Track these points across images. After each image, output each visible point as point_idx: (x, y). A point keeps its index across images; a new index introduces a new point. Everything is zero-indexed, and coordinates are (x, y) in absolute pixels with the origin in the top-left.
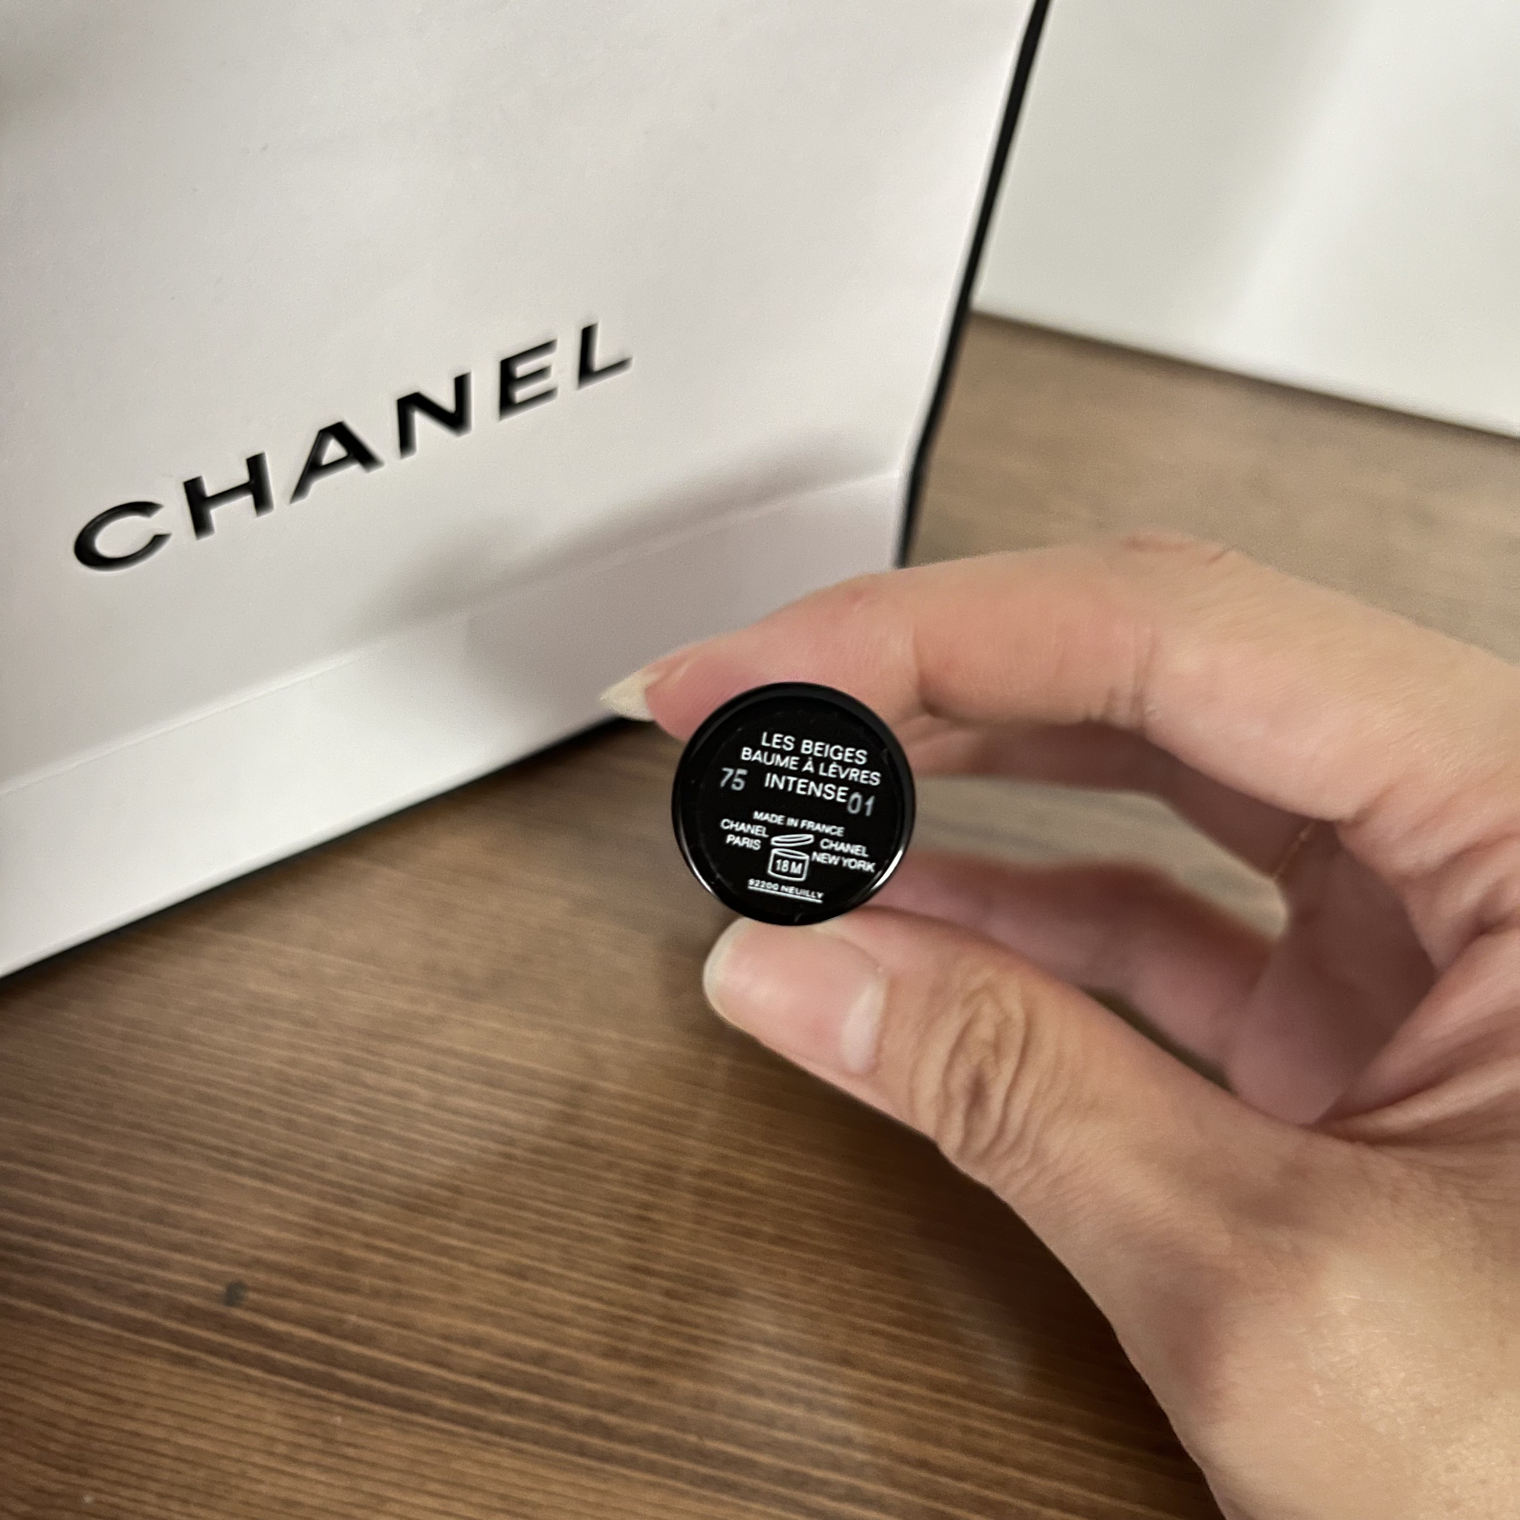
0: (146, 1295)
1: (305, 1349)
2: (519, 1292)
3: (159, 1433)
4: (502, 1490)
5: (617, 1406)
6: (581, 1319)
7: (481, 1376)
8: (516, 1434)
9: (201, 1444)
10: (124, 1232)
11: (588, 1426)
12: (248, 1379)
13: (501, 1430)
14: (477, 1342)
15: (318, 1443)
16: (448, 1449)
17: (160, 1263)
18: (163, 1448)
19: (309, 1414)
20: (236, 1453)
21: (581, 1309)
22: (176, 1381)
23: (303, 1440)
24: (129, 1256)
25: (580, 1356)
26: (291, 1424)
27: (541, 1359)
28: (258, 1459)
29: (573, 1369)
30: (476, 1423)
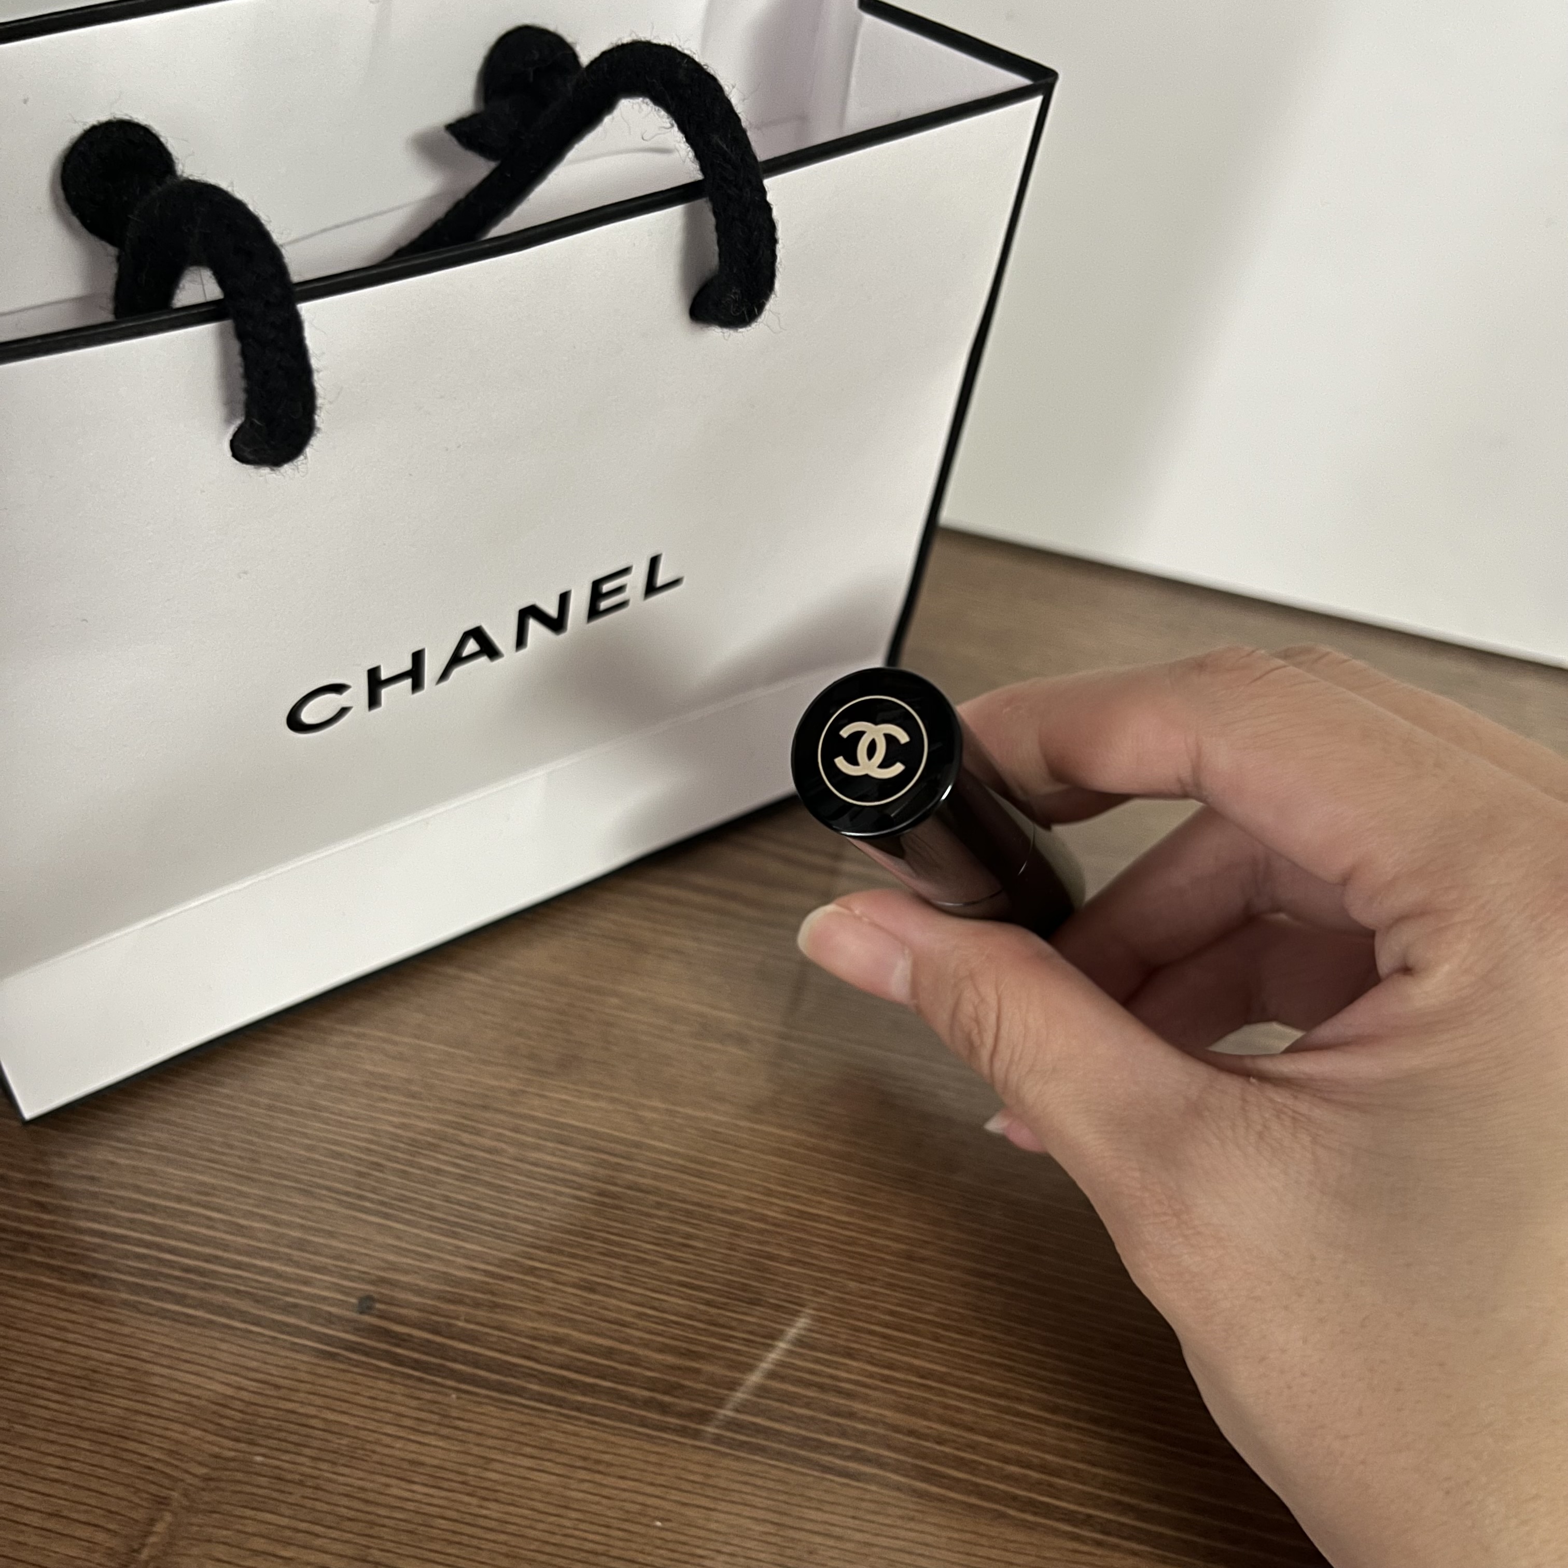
0: (295, 1306)
1: (425, 1346)
2: (590, 1303)
3: (312, 1411)
4: (582, 1452)
5: (672, 1388)
6: (641, 1323)
7: (562, 1367)
8: (592, 1410)
9: (344, 1419)
10: (273, 1256)
11: (648, 1404)
12: (379, 1369)
13: (579, 1407)
14: (558, 1341)
15: (436, 1418)
16: (537, 1421)
17: (306, 1282)
18: (313, 1422)
19: (428, 1396)
20: (372, 1425)
21: (640, 1316)
22: (321, 1371)
23: (423, 1415)
24: (279, 1275)
25: (641, 1352)
26: (414, 1403)
27: (609, 1353)
28: (390, 1430)
29: (635, 1361)
30: (560, 1402)
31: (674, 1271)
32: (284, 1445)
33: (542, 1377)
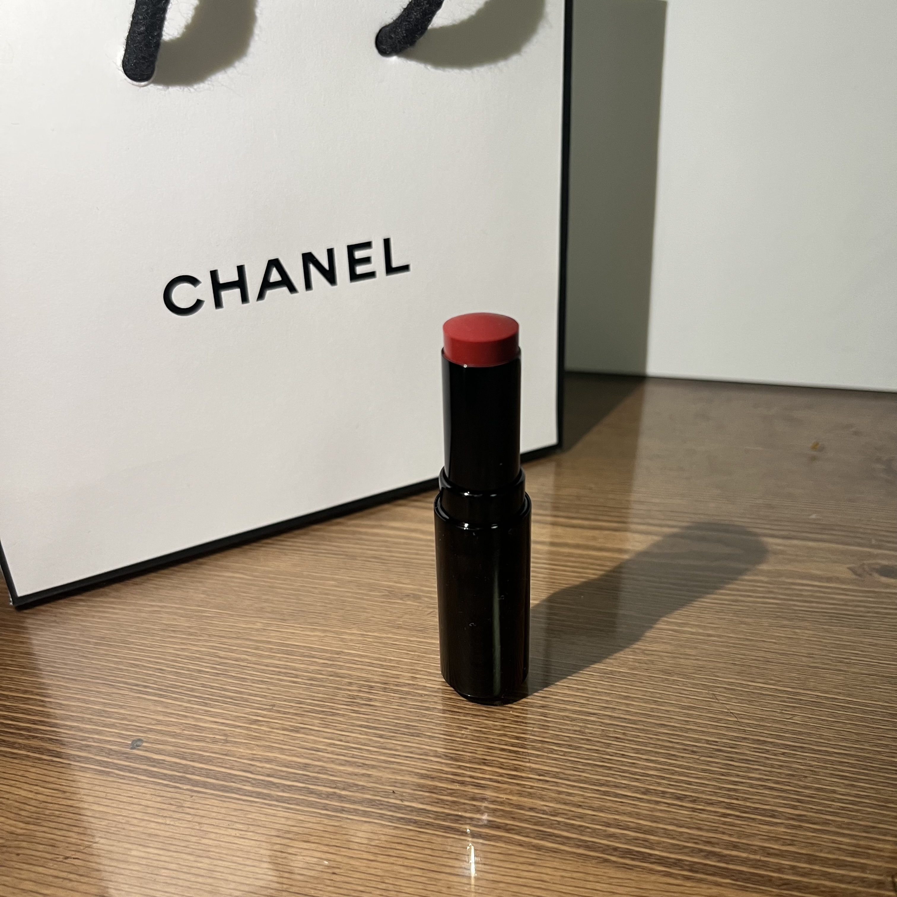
0: (87, 746)
3: (85, 805)
5: (348, 786)
16: (246, 808)
17: (99, 733)
19: (169, 795)
21: (330, 745)
23: (164, 806)
25: (329, 766)
26: (160, 799)
31: (358, 719)
32: (60, 826)
33: (254, 782)
